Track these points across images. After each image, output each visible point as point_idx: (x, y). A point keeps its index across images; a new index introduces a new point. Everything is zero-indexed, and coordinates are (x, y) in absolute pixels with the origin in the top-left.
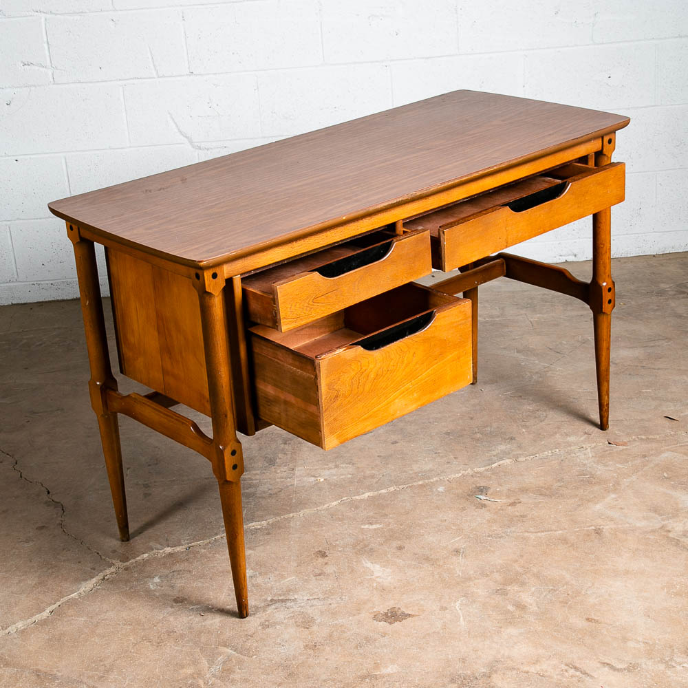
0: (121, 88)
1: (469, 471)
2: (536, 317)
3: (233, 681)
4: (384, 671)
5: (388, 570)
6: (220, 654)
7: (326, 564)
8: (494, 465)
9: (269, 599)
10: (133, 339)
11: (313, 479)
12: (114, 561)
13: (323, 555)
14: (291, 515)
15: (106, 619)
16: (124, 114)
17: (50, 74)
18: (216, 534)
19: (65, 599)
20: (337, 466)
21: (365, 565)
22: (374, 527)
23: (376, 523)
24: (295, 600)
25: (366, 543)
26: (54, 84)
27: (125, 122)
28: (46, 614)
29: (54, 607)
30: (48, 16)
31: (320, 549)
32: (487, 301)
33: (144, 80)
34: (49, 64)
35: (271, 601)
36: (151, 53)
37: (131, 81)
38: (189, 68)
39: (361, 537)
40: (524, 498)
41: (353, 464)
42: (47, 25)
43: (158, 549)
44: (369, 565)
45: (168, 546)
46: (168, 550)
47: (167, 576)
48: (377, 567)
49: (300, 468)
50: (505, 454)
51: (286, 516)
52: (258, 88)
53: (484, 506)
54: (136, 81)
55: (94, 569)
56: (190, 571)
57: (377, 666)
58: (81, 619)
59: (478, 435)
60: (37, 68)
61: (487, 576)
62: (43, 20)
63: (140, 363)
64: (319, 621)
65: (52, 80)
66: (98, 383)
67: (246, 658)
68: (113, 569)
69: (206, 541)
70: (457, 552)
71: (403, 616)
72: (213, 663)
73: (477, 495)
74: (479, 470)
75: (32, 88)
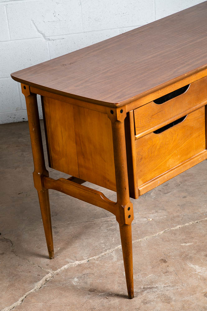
0: (5, 6)
5: (204, 268)
7: (168, 266)
9: (142, 287)
10: (58, 148)
11: (145, 219)
12: (49, 271)
13: (165, 261)
14: (140, 240)
15: (54, 303)
16: (7, 21)
18: (102, 252)
19: (27, 294)
21: (190, 266)
22: (188, 244)
23: (189, 242)
24: (157, 287)
25: (186, 253)
27: (8, 26)
28: (19, 302)
29: (23, 298)
31: (162, 258)
35: (144, 288)
39: (182, 250)
41: (165, 210)
43: (72, 262)
44: (192, 266)
45: (77, 260)
46: (77, 263)
47: (81, 277)
49: (136, 214)
51: (137, 241)
52: (81, 4)
55: (39, 276)
56: (93, 274)
58: (40, 304)
63: (63, 161)
64: (174, 298)
66: (39, 173)
68: (50, 275)
69: (97, 257)
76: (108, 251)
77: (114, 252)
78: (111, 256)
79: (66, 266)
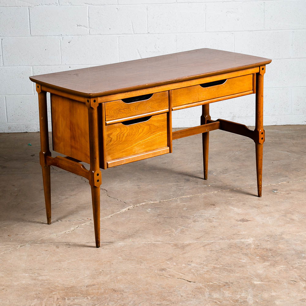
0: (118, 38)
1: (269, 185)
2: (294, 142)
3: (185, 234)
4: (241, 233)
5: (240, 209)
6: (179, 228)
7: (215, 207)
8: (279, 183)
11: (206, 185)
13: (214, 205)
15: (133, 219)
16: (118, 49)
17: (88, 30)
18: (170, 199)
20: (215, 182)
22: (233, 198)
23: (233, 197)
24: (205, 216)
25: (230, 202)
26: (90, 35)
27: (118, 53)
28: (109, 216)
29: (112, 215)
30: (89, 5)
31: (212, 203)
33: (128, 35)
34: (88, 26)
36: (132, 23)
37: (122, 35)
38: (148, 31)
39: (228, 201)
40: (292, 192)
41: (221, 182)
42: (89, 9)
43: (148, 202)
44: (232, 208)
45: (152, 201)
46: (152, 202)
47: (153, 209)
48: (235, 208)
49: (200, 182)
50: (284, 181)
51: (197, 195)
52: (176, 41)
53: (276, 194)
54: (124, 35)
55: (124, 206)
56: (162, 208)
57: (239, 232)
58: (123, 218)
59: (272, 175)
60: (83, 27)
61: (279, 212)
62: (88, 7)
64: (215, 221)
65: (89, 33)
67: (189, 229)
68: (132, 206)
69: (166, 200)
70: (267, 205)
71: (247, 221)
72: (177, 230)
73: (273, 191)
74: (273, 184)
75: (80, 36)
76: (175, 198)
77: (179, 199)
78: (176, 200)
79: (144, 203)
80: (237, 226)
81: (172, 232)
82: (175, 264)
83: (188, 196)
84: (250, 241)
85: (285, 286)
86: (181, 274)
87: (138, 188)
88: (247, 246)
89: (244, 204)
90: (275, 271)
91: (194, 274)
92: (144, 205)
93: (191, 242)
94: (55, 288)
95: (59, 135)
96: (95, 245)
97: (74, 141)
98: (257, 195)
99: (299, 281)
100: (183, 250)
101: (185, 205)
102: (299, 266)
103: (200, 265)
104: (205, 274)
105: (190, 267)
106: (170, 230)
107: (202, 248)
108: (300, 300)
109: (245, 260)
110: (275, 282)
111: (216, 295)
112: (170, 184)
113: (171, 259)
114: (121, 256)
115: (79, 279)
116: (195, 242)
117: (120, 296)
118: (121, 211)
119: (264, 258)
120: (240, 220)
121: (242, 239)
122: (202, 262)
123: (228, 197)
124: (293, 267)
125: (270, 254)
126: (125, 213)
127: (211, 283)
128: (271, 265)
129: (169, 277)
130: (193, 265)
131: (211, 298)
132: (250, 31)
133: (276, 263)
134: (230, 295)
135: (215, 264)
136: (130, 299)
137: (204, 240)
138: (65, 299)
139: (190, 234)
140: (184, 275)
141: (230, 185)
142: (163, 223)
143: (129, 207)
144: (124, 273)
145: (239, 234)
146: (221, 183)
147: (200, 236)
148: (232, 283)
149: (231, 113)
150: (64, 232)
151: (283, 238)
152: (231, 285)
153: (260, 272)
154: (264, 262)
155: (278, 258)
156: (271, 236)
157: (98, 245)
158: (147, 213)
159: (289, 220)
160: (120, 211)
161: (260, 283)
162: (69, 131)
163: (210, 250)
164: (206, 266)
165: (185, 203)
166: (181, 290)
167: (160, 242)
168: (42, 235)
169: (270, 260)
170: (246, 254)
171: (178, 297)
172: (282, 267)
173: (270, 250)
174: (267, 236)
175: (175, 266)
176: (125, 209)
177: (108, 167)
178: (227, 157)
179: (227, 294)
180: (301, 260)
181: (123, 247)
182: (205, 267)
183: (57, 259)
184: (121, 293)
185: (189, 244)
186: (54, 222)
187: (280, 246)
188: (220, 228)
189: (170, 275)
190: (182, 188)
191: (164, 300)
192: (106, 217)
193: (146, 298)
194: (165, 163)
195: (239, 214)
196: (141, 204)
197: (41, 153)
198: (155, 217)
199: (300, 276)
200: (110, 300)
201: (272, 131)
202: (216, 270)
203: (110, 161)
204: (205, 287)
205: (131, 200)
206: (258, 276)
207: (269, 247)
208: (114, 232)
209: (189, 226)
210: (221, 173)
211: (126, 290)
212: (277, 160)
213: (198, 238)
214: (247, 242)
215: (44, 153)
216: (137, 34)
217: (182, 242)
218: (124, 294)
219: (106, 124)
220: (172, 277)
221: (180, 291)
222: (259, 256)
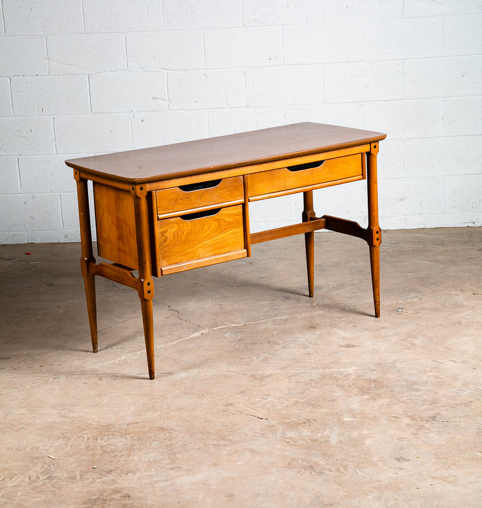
0: (207, 113)
1: (395, 302)
2: (444, 248)
4: (342, 361)
5: (348, 333)
6: (262, 355)
7: (315, 330)
8: (408, 301)
11: (310, 304)
13: (315, 328)
15: (205, 345)
17: (167, 104)
18: (259, 320)
19: (182, 339)
20: (323, 300)
21: (336, 331)
23: (343, 318)
24: (299, 341)
25: (337, 324)
26: (169, 110)
28: (175, 343)
29: (178, 341)
30: (168, 71)
31: (313, 326)
32: (416, 242)
33: (220, 110)
34: (167, 99)
36: (226, 94)
37: (213, 110)
38: (246, 103)
39: (334, 322)
40: (423, 312)
42: (168, 76)
43: (229, 325)
44: (338, 331)
46: (235, 325)
47: (234, 333)
48: (342, 332)
49: (303, 301)
50: (416, 297)
51: (295, 316)
52: (286, 116)
53: (401, 314)
54: (215, 110)
55: (197, 331)
57: (339, 360)
58: (192, 345)
59: (402, 291)
60: (160, 100)
61: (398, 335)
62: (166, 73)
65: (168, 108)
67: (275, 357)
68: (206, 331)
69: (253, 323)
70: (384, 328)
71: (354, 346)
72: (259, 358)
73: (397, 310)
74: (400, 302)
75: (157, 112)
76: (265, 320)
77: (270, 321)
78: (266, 323)
79: (222, 327)
80: (339, 352)
81: (252, 361)
82: (247, 398)
83: (284, 317)
84: (351, 370)
85: (382, 423)
86: (252, 410)
87: (220, 308)
88: (345, 376)
89: (355, 326)
90: (375, 406)
91: (268, 410)
92: (222, 329)
93: (273, 372)
94: (87, 426)
95: (105, 235)
96: (148, 376)
97: (122, 242)
98: (375, 315)
99: (402, 417)
100: (262, 382)
101: (276, 328)
102: (408, 399)
103: (279, 399)
104: (282, 409)
105: (265, 401)
106: (249, 358)
107: (287, 380)
108: (397, 439)
109: (338, 393)
110: (371, 419)
111: (290, 434)
112: (263, 303)
113: (243, 392)
114: (179, 389)
115: (120, 416)
116: (279, 372)
117: (167, 435)
118: (191, 337)
119: (363, 391)
120: (345, 346)
121: (341, 368)
122: (282, 396)
123: (335, 318)
124: (398, 400)
125: (373, 386)
126: (197, 338)
127: (288, 420)
128: (370, 399)
129: (236, 413)
130: (270, 399)
131: (283, 437)
132: (385, 101)
133: (378, 396)
134: (308, 434)
135: (299, 398)
136: (180, 438)
137: (292, 370)
138: (97, 439)
139: (275, 363)
140: (254, 410)
141: (342, 304)
142: (243, 350)
143: (203, 332)
144: (179, 409)
145: (338, 363)
146: (330, 301)
147: (287, 365)
148: (315, 420)
149: (362, 212)
150: (113, 361)
151: (394, 367)
152: (313, 422)
153: (355, 406)
154: (362, 395)
155: (382, 391)
156: (380, 364)
157: (152, 377)
158: (226, 338)
159: (408, 345)
160: (190, 335)
161: (351, 419)
162: (116, 229)
163: (297, 381)
164: (287, 400)
165: (276, 326)
166: (247, 428)
167: (234, 373)
168: (84, 365)
169: (371, 393)
170: (342, 386)
171: (241, 436)
172: (384, 400)
173: (375, 381)
174: (375, 364)
175: (247, 400)
176: (197, 334)
177: (162, 275)
178: (347, 269)
179: (306, 432)
180: (411, 392)
181: (184, 379)
182: (284, 402)
183: (97, 393)
184: (169, 432)
185: (271, 375)
186: (101, 350)
187: (389, 376)
188: (315, 355)
189: (236, 411)
190: (277, 307)
191: (223, 439)
192: (170, 344)
193: (200, 437)
194: (263, 278)
195: (344, 338)
196: (220, 327)
197: (82, 259)
198: (235, 343)
199: (404, 411)
200: (154, 440)
201: (417, 235)
202: (297, 405)
203: (165, 267)
204: (279, 424)
205: (207, 323)
206: (351, 412)
207: (373, 377)
208: (176, 362)
209: (276, 353)
210: (334, 289)
211: (176, 429)
212: (413, 272)
213: (283, 368)
214: (347, 371)
215: (86, 259)
216: (232, 107)
217: (262, 373)
218: (173, 433)
219: (158, 219)
220: (239, 413)
221: (245, 429)
222: (359, 389)
